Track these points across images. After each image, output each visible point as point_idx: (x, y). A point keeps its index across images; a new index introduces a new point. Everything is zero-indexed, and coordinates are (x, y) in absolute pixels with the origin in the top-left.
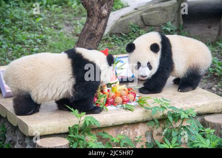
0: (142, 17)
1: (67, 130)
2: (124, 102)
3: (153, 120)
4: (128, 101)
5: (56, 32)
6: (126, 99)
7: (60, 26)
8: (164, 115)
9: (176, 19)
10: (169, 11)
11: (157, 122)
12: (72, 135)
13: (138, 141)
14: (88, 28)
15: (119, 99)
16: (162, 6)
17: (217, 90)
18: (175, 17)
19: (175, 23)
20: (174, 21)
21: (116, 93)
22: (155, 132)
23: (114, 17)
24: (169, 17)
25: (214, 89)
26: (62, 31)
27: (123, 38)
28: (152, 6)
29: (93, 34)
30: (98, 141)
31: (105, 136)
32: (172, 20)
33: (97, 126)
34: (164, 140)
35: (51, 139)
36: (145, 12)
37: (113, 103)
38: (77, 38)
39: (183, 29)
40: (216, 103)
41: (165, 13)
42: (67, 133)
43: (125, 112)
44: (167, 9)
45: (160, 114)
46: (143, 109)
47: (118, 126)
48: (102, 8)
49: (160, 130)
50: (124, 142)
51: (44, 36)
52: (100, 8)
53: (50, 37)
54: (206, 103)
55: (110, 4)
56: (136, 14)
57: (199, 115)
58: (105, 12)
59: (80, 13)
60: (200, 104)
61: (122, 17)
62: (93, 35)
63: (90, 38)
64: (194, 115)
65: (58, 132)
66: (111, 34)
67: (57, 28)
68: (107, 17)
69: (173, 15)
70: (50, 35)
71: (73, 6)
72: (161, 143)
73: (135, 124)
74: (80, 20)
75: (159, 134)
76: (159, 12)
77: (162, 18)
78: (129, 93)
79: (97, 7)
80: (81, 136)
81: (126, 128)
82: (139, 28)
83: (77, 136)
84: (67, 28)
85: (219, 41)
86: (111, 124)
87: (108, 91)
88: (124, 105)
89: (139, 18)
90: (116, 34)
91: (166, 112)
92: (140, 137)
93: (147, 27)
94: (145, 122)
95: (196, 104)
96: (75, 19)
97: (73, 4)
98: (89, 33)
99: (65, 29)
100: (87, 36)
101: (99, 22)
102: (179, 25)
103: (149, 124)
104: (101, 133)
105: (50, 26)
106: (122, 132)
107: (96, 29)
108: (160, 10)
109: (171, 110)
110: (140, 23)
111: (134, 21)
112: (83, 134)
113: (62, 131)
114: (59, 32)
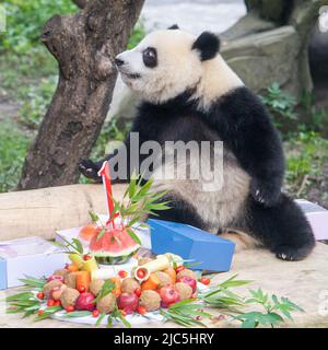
6: (170, 297)
9: (295, 76)
10: (275, 56)
14: (63, 107)
15: (152, 297)
16: (256, 43)
18: (290, 72)
19: (292, 87)
20: (289, 81)
24: (277, 71)
29: (75, 124)
32: (284, 80)
37: (137, 309)
38: (33, 134)
39: (313, 103)
41: (265, 61)
44: (268, 51)
48: (99, 53)
52: (93, 55)
55: (120, 42)
58: (106, 64)
59: (36, 67)
62: (74, 127)
63: (68, 134)
69: (287, 67)
74: (36, 85)
76: (249, 60)
77: (257, 76)
78: (177, 281)
79: (84, 52)
84: (4, 107)
96: (23, 84)
97: (16, 43)
98: (66, 121)
100: (60, 128)
101: (91, 92)
107: (84, 109)
108: (252, 54)
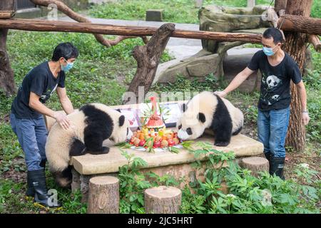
0: (187, 68)
1: (117, 170)
2: (169, 145)
3: (196, 162)
4: (174, 144)
5: (109, 81)
6: (171, 142)
7: (113, 76)
8: (206, 157)
9: (218, 70)
10: (211, 64)
11: (200, 163)
12: (122, 175)
13: (182, 181)
14: (138, 77)
15: (165, 142)
16: (206, 59)
17: (254, 135)
18: (216, 69)
19: (217, 74)
20: (216, 72)
21: (163, 137)
22: (198, 173)
23: (162, 69)
24: (212, 69)
25: (251, 134)
26: (114, 80)
27: (169, 87)
28: (196, 59)
29: (142, 83)
30: (146, 180)
31: (152, 176)
32: (214, 72)
33: (145, 166)
34: (205, 179)
35: (103, 177)
36: (190, 64)
37: (160, 146)
38: (128, 87)
40: (253, 147)
41: (208, 65)
42: (118, 173)
43: (170, 154)
44: (209, 62)
45: (202, 156)
46: (187, 152)
47: (164, 167)
48: (151, 59)
49: (202, 170)
50: (169, 181)
51: (98, 85)
52: (149, 60)
53: (103, 86)
54: (244, 146)
55: (159, 56)
56: (182, 65)
57: (238, 157)
58: (153, 63)
59: (131, 64)
60: (239, 147)
61: (169, 68)
64: (233, 158)
65: (109, 171)
66: (159, 84)
67: (110, 78)
68: (155, 68)
69: (215, 67)
70: (104, 84)
71: (125, 58)
72: (203, 183)
73: (180, 165)
74: (131, 70)
75: (202, 175)
76: (203, 65)
77: (206, 70)
79: (146, 59)
80: (131, 176)
81: (171, 169)
82: (185, 78)
83: (126, 175)
84: (119, 77)
85: (256, 91)
86: (157, 165)
87: (156, 134)
88: (170, 148)
89: (185, 69)
90: (164, 83)
91: (208, 154)
92: (184, 177)
93: (192, 78)
94: (189, 163)
95: (235, 147)
96: (126, 70)
98: (139, 82)
99: (117, 79)
100: (137, 84)
101: (148, 72)
102: (221, 76)
103: (192, 165)
104: (148, 173)
105: (104, 76)
106: (168, 172)
107: (146, 78)
108: (204, 62)
109: (212, 152)
110: (186, 74)
111: (180, 72)
112: (132, 173)
113: (113, 171)
114: (112, 81)
